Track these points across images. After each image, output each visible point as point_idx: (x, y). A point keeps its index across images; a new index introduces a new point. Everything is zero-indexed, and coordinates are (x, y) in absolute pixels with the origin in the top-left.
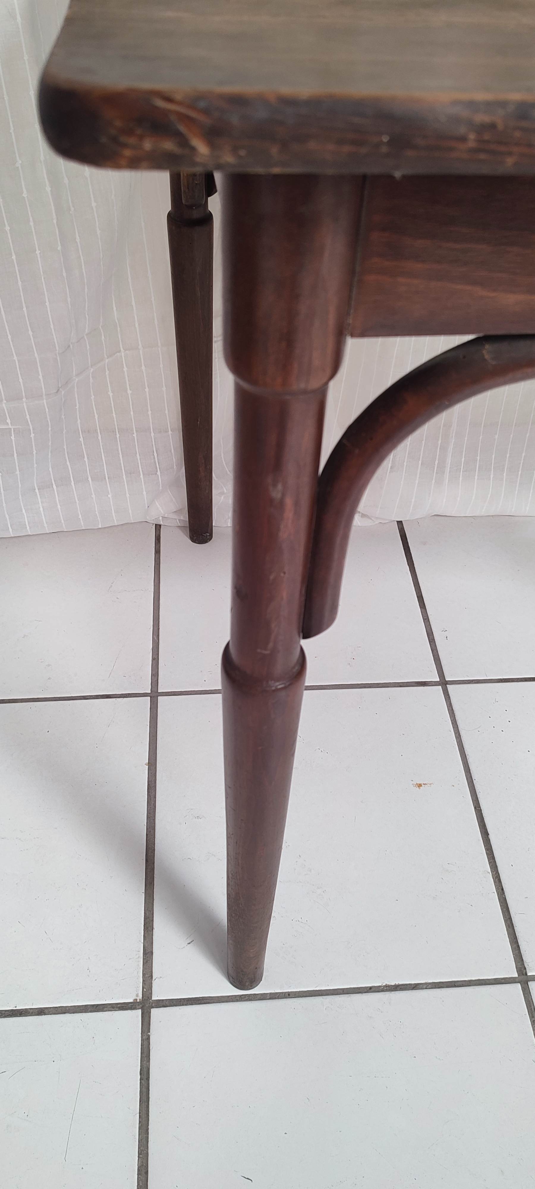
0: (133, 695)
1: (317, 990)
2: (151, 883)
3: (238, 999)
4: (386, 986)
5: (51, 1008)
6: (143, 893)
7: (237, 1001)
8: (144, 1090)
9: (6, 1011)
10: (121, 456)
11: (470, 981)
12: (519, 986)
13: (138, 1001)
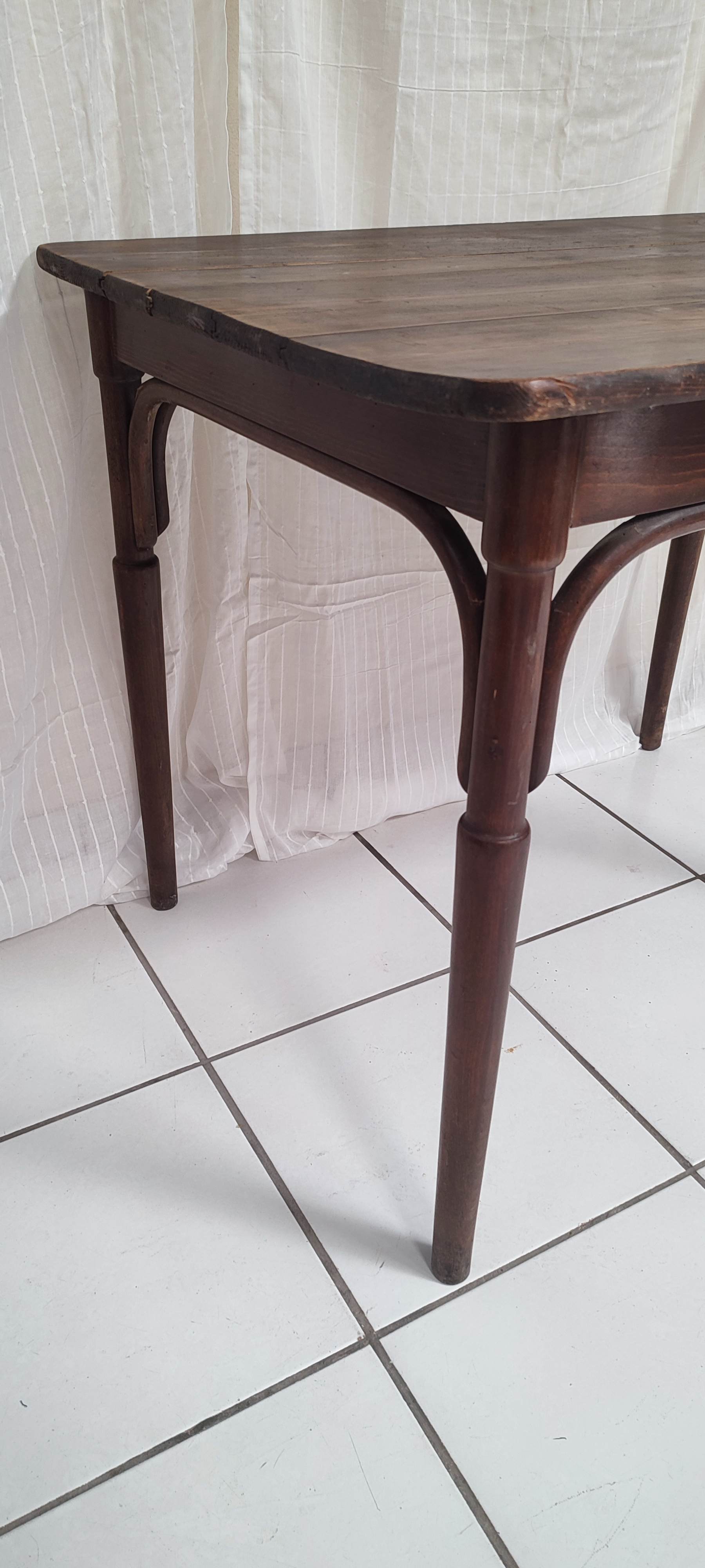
0: (182, 1071)
1: (524, 1256)
2: (310, 1231)
3: (457, 1294)
4: (583, 1225)
5: (276, 1384)
6: (307, 1242)
7: (458, 1296)
8: (418, 1413)
9: (230, 1409)
10: (71, 830)
11: (650, 1191)
12: (691, 1177)
13: (363, 1338)
